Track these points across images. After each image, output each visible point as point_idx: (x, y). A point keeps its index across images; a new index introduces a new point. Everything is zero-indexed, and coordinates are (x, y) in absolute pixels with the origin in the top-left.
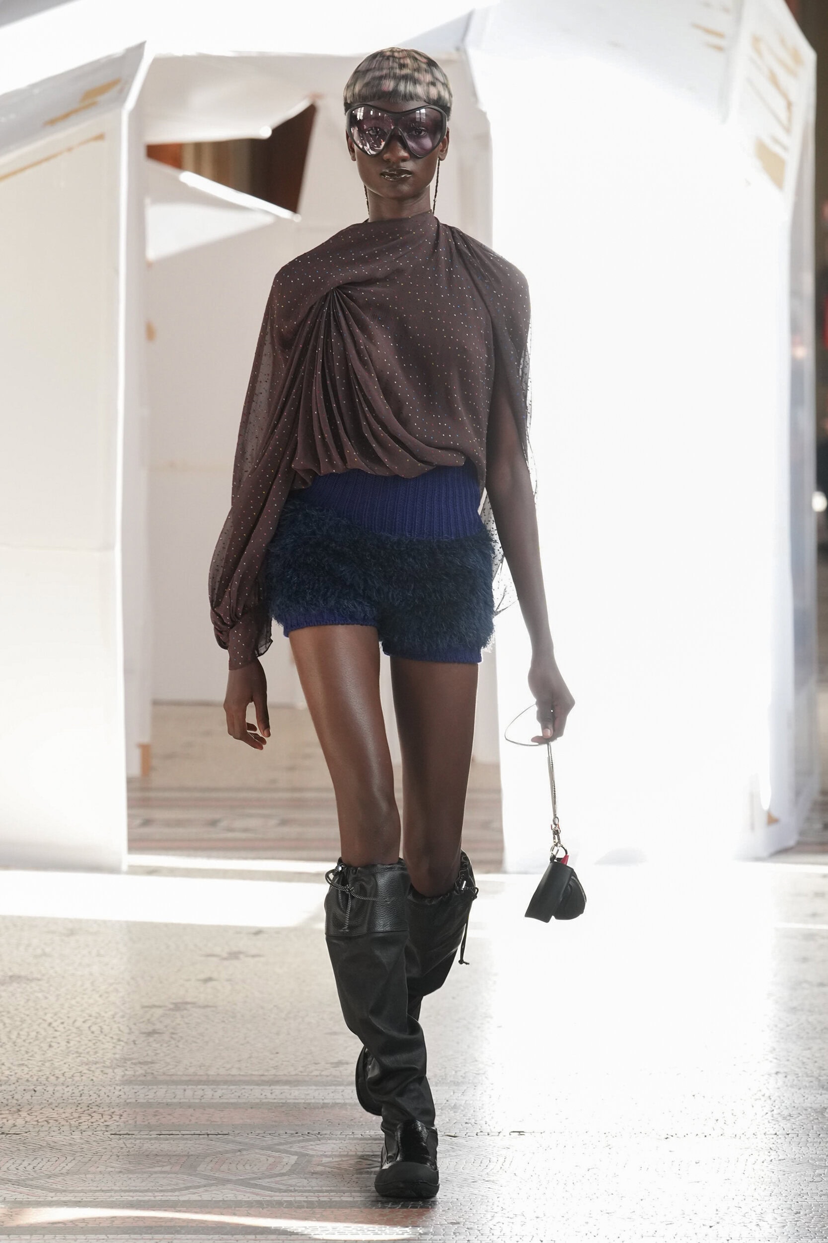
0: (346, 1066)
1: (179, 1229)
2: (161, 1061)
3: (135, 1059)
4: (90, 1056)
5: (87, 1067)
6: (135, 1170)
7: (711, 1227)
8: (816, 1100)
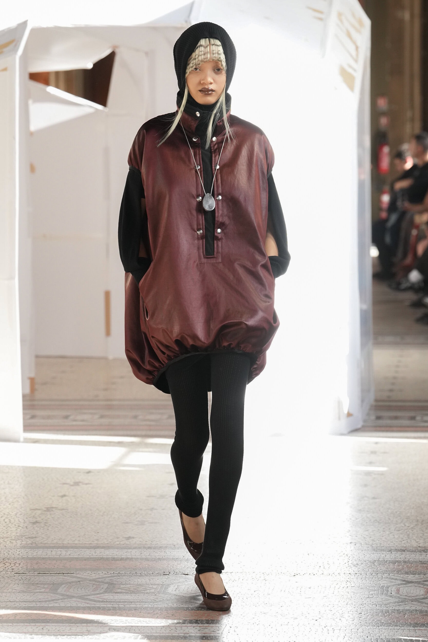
0: (132, 539)
1: (48, 620)
2: (39, 536)
3: (27, 536)
4: (4, 534)
5: (3, 540)
6: (27, 591)
7: (316, 620)
8: (370, 557)
